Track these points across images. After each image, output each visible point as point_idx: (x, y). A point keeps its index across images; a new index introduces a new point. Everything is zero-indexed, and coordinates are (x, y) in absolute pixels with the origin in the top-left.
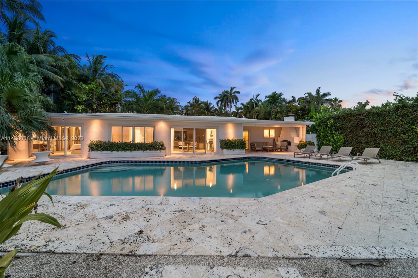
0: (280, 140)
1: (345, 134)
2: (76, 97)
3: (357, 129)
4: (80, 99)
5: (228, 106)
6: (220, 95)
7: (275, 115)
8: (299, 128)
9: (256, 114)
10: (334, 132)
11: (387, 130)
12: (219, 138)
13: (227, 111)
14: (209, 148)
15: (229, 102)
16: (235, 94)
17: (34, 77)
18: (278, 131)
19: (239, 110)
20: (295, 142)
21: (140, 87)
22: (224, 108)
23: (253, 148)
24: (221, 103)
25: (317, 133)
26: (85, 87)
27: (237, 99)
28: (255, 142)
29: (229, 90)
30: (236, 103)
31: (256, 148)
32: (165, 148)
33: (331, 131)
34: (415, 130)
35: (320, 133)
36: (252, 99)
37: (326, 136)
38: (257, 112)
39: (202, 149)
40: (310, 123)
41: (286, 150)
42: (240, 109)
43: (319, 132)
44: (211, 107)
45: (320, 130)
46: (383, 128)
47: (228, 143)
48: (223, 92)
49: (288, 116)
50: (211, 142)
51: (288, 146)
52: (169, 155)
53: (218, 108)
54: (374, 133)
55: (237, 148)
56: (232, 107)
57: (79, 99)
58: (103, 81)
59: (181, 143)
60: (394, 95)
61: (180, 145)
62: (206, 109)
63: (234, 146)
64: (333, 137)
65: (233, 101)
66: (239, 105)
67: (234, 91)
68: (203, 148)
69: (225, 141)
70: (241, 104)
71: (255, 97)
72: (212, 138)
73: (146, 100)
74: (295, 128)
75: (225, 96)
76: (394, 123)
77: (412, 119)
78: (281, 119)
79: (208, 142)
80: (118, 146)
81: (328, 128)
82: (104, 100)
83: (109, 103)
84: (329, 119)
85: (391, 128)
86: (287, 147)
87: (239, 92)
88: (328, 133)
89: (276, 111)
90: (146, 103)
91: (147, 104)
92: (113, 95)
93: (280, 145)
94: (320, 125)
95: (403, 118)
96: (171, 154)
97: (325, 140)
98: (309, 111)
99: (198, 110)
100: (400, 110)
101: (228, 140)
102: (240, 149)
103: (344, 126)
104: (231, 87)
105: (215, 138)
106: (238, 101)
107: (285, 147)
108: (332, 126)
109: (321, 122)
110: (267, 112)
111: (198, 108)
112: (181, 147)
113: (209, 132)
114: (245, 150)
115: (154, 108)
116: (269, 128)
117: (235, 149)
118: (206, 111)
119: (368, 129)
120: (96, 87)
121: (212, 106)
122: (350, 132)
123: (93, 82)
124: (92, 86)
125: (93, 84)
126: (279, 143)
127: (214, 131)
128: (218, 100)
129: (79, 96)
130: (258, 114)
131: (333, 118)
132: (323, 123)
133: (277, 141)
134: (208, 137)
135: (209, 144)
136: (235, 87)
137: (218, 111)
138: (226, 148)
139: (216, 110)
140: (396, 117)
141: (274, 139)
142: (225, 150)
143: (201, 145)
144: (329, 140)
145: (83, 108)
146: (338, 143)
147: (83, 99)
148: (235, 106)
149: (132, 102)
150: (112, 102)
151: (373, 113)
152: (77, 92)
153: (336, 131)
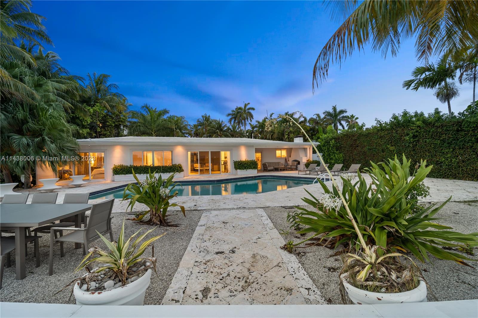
0: (291, 159)
1: (344, 153)
2: (81, 120)
3: (352, 148)
4: (85, 122)
5: (242, 124)
6: (233, 111)
7: (288, 135)
8: (307, 148)
9: (270, 134)
10: (335, 151)
11: (373, 149)
12: (233, 160)
13: (241, 130)
14: (223, 169)
15: (243, 119)
16: (249, 111)
17: (57, 106)
18: (289, 151)
19: (254, 129)
20: (303, 161)
21: (146, 107)
22: (237, 127)
23: (265, 168)
24: (235, 121)
25: (323, 153)
26: (89, 110)
27: (251, 116)
28: (267, 163)
29: (243, 107)
30: (251, 121)
31: (268, 168)
32: (183, 171)
33: (333, 150)
34: (389, 149)
35: (325, 153)
36: (266, 117)
37: (329, 155)
38: (271, 132)
39: (216, 171)
40: (316, 144)
41: (296, 169)
42: (256, 127)
43: (324, 151)
44: (223, 126)
45: (325, 150)
46: (369, 147)
47: (241, 163)
48: (236, 109)
49: (298, 137)
50: (225, 163)
52: (186, 177)
53: (231, 127)
54: (364, 152)
55: (250, 169)
56: (247, 124)
57: (83, 123)
58: (107, 101)
59: (198, 166)
60: (376, 120)
61: (195, 168)
62: (218, 128)
63: (246, 166)
64: (335, 156)
65: (247, 119)
66: (254, 123)
67: (247, 107)
68: (217, 169)
69: (239, 162)
70: (256, 121)
71: (269, 116)
72: (226, 159)
73: (155, 121)
74: (304, 148)
75: (238, 112)
76: (376, 143)
77: (387, 140)
78: (291, 140)
79: (222, 163)
80: (140, 169)
81: (331, 148)
82: (108, 122)
83: (113, 125)
84: (331, 140)
85: (374, 147)
86: (297, 166)
87: (253, 109)
88: (331, 152)
89: (289, 131)
90: (154, 124)
91: (155, 126)
92: (117, 116)
93: (291, 165)
94: (325, 145)
95: (382, 139)
96: (188, 176)
97: (329, 159)
98: (318, 131)
99: (210, 129)
100: (380, 132)
101: (241, 161)
102: (252, 169)
103: (343, 146)
104: (245, 103)
105: (229, 160)
106: (253, 118)
107: (295, 166)
108: (334, 146)
109: (325, 142)
110: (280, 131)
111: (209, 127)
112: (198, 170)
113: (223, 154)
114: (256, 170)
115: (163, 130)
116: (281, 149)
117: (248, 169)
118: (218, 130)
119: (359, 148)
120: (101, 108)
121: (224, 124)
122: (347, 151)
123: (97, 104)
124: (96, 108)
125: (97, 106)
126: (290, 163)
127: (228, 153)
128: (230, 117)
129: (84, 119)
130: (272, 133)
131: (335, 138)
132: (327, 142)
133: (289, 161)
134: (222, 158)
135: (223, 166)
136: (249, 104)
137: (231, 130)
138: (240, 169)
139: (229, 129)
140: (377, 138)
141: (286, 159)
142: (238, 170)
143: (216, 167)
145: (87, 132)
146: (339, 161)
147: (87, 122)
148: (250, 123)
149: (139, 124)
150: (116, 123)
152: (82, 114)
153: (337, 151)
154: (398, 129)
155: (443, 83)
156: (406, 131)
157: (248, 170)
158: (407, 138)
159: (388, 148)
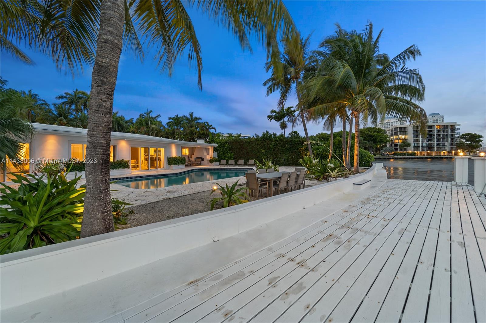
0: (194, 157)
8: (209, 148)
12: (167, 156)
18: (192, 150)
20: (207, 158)
25: (218, 152)
33: (226, 150)
35: (220, 152)
37: (224, 154)
40: (216, 145)
41: (201, 164)
45: (220, 150)
46: (251, 150)
49: (200, 139)
51: (202, 161)
74: (206, 148)
76: (255, 147)
77: (261, 146)
78: (195, 140)
88: (225, 152)
89: (179, 132)
94: (221, 147)
97: (223, 156)
100: (257, 141)
101: (172, 157)
102: (182, 164)
103: (233, 148)
105: (163, 156)
107: (199, 162)
108: (228, 147)
114: (184, 165)
116: (185, 148)
119: (244, 150)
122: (236, 151)
126: (193, 159)
127: (163, 150)
132: (222, 145)
133: (191, 158)
141: (188, 156)
142: (171, 165)
144: (225, 156)
146: (231, 158)
151: (247, 142)
153: (229, 151)
154: (266, 141)
155: (282, 121)
156: (270, 142)
157: (180, 165)
158: (271, 146)
159: (261, 151)
